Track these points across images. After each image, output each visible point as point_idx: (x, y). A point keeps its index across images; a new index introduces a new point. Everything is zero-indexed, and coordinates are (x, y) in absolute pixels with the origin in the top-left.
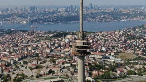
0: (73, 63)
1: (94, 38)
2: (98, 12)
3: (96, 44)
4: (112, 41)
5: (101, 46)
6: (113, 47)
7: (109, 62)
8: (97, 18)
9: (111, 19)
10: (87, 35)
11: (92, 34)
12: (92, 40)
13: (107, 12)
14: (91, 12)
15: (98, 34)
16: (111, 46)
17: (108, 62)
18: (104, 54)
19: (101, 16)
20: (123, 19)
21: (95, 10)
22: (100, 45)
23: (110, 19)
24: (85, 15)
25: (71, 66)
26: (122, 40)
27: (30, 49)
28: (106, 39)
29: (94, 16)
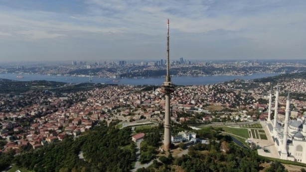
1: (183, 92)
2: (189, 67)
3: (186, 97)
4: (201, 94)
5: (191, 100)
6: (203, 101)
8: (188, 72)
9: (203, 74)
10: (177, 88)
11: (182, 87)
13: (198, 66)
14: (182, 66)
15: (188, 88)
18: (193, 106)
19: (192, 70)
20: (215, 73)
21: (186, 64)
22: (190, 98)
23: (201, 73)
26: (211, 94)
27: (121, 100)
28: (196, 92)
29: (185, 70)
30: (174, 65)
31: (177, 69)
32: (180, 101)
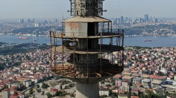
0: (114, 89)
1: (149, 56)
2: (156, 25)
3: (153, 64)
4: (175, 59)
5: (160, 67)
7: (172, 90)
8: (154, 31)
9: (173, 33)
10: (140, 51)
11: (147, 50)
12: (147, 58)
13: (167, 24)
14: (146, 24)
15: (156, 50)
16: (174, 67)
17: (170, 90)
18: (164, 77)
19: (160, 29)
21: (152, 22)
22: (158, 65)
23: (171, 33)
24: (139, 28)
25: (109, 95)
28: (167, 57)
29: (150, 29)
30: (136, 23)
31: (141, 27)
32: (144, 69)
